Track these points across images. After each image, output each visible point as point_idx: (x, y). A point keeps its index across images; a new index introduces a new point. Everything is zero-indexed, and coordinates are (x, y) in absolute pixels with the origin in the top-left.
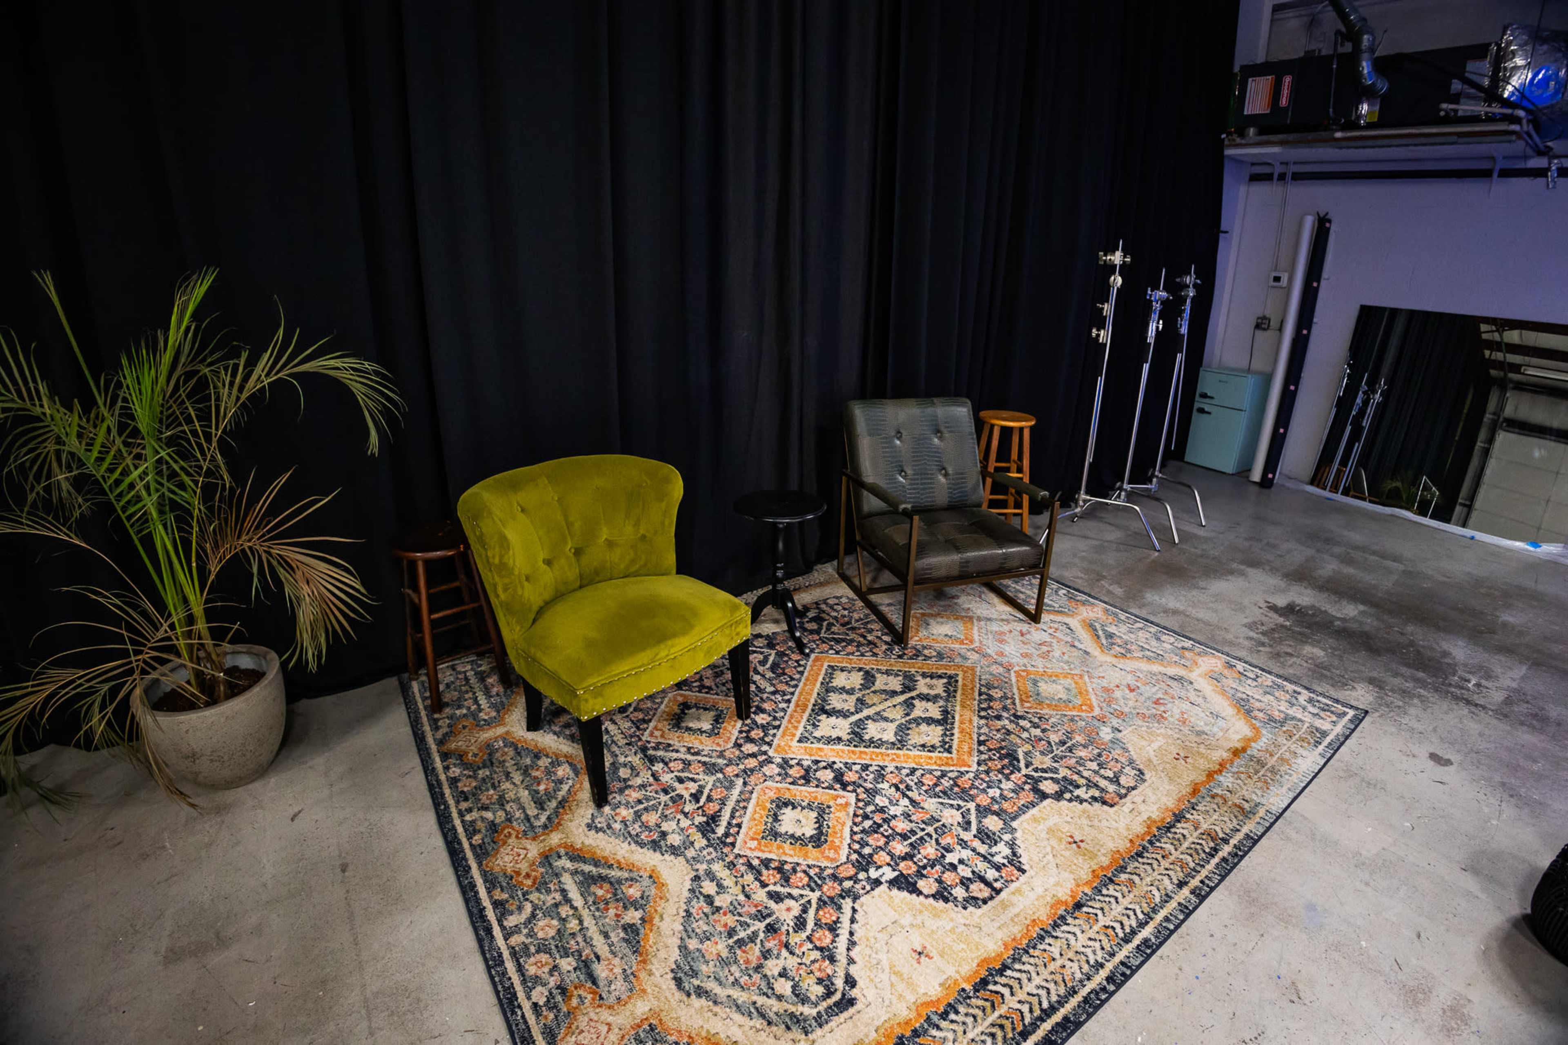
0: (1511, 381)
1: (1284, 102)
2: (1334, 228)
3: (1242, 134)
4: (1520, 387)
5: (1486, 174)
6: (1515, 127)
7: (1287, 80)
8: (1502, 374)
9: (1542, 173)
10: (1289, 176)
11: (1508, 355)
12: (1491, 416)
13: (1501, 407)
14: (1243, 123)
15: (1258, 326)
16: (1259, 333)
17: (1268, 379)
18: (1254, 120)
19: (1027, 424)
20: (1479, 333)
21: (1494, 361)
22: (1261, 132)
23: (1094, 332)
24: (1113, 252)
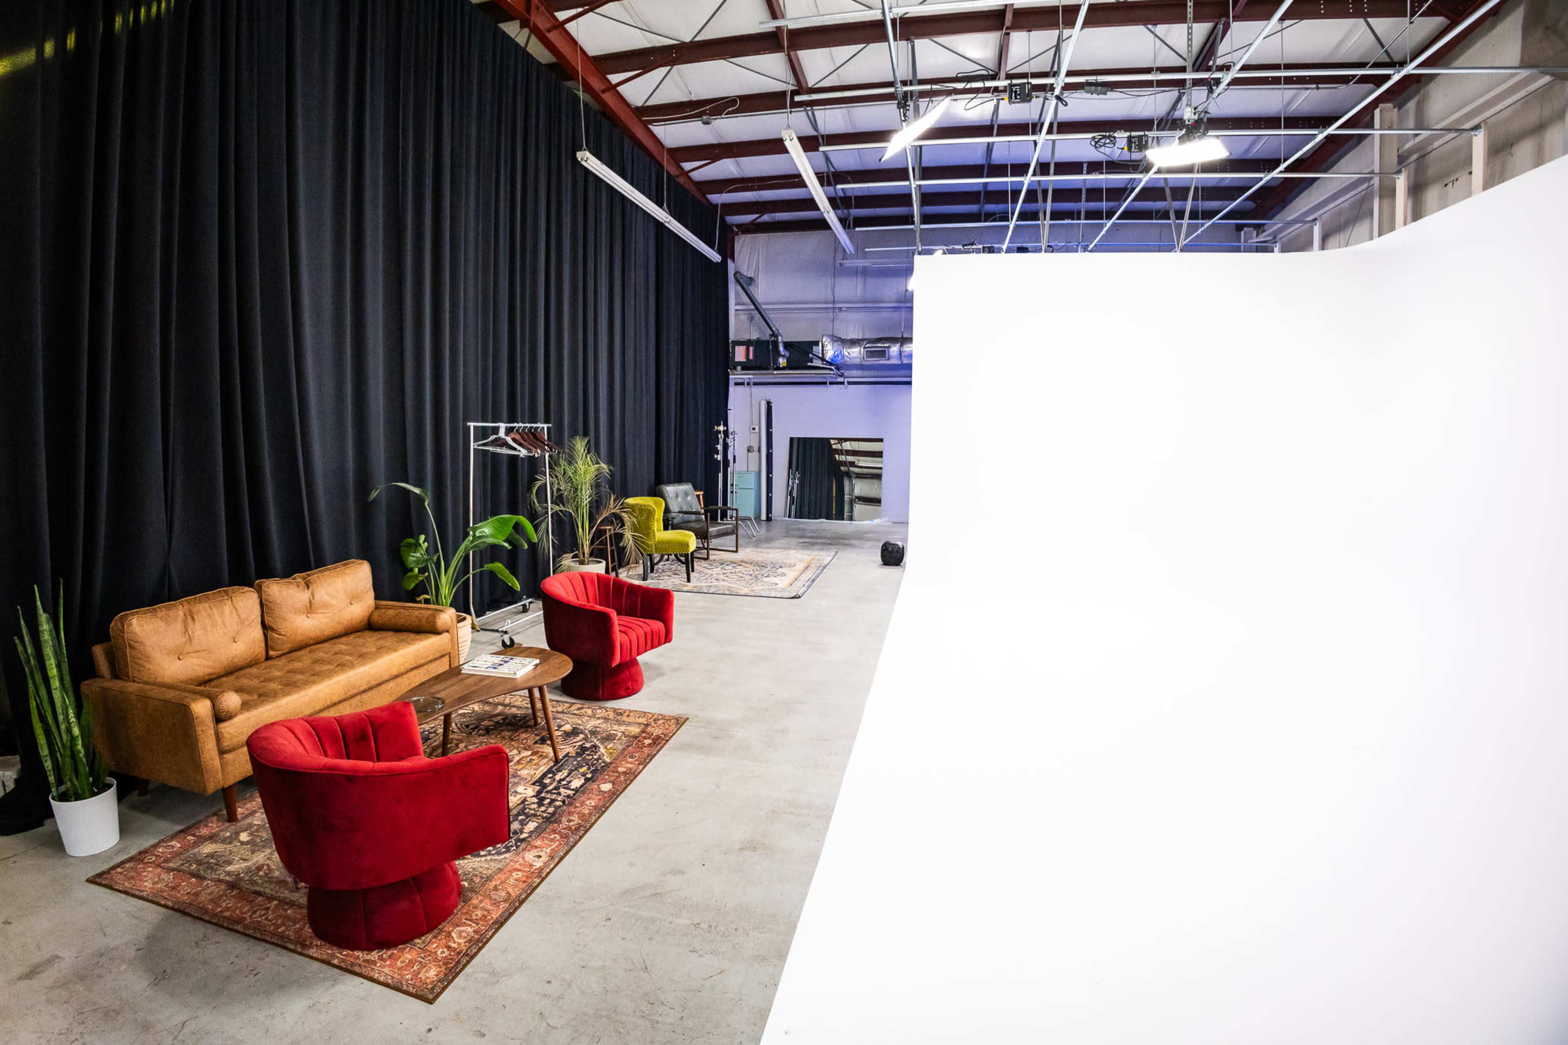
0: (854, 473)
1: (751, 357)
2: (773, 405)
3: (735, 368)
4: (860, 476)
5: (825, 383)
6: (832, 372)
7: (751, 348)
8: (846, 468)
9: (842, 383)
10: (752, 384)
11: (847, 457)
12: (848, 496)
13: (852, 490)
14: (735, 365)
15: (749, 451)
16: (750, 453)
17: (759, 473)
18: (739, 363)
19: (702, 493)
20: (831, 445)
21: (841, 462)
22: (743, 369)
23: (716, 456)
24: (720, 425)
